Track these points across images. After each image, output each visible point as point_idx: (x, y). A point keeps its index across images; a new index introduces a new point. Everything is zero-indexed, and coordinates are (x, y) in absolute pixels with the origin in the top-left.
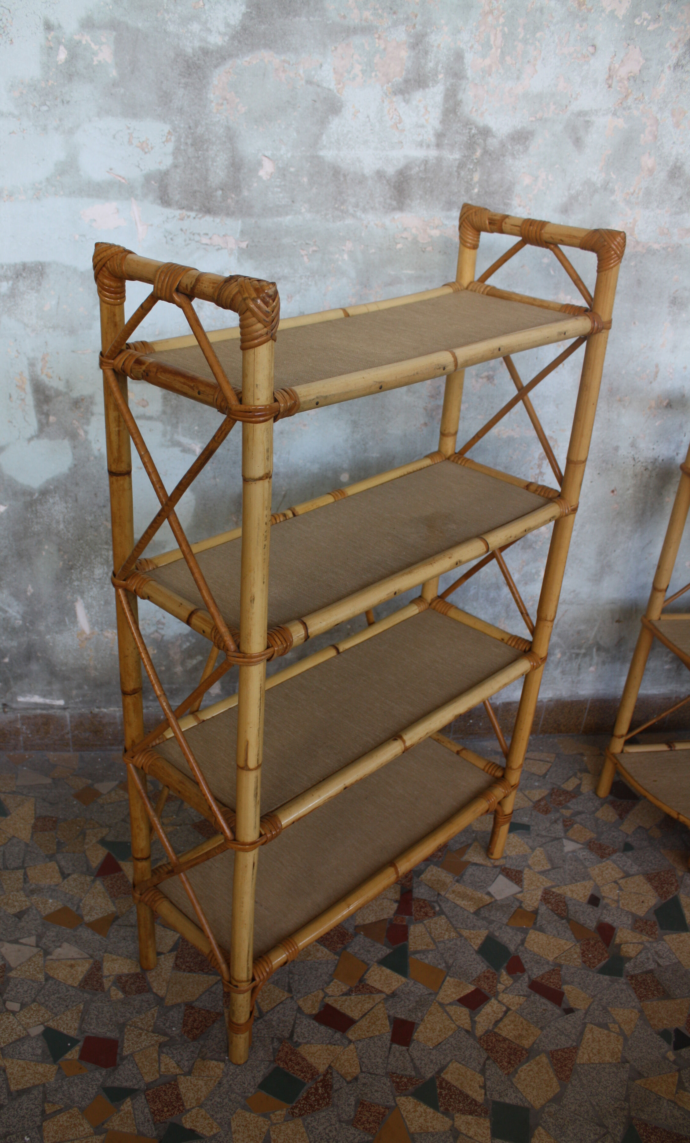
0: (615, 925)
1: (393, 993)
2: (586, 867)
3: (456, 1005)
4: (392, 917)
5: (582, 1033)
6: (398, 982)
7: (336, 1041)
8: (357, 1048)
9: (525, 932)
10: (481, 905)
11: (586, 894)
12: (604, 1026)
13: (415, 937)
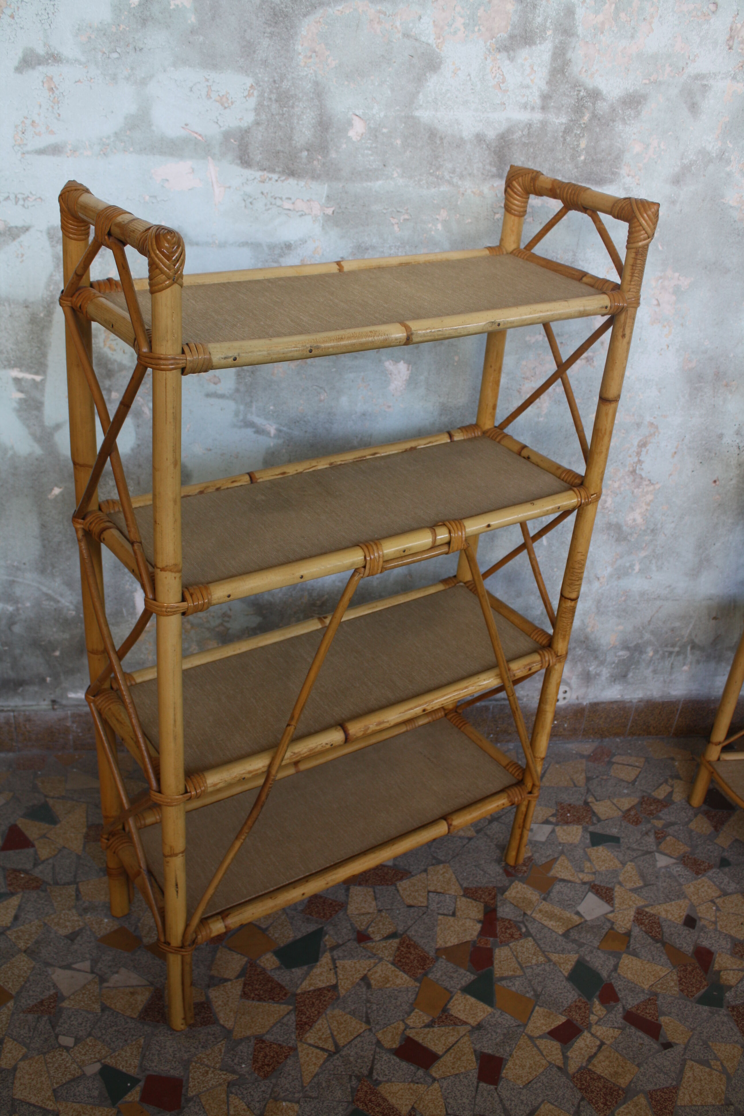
0: (713, 949)
1: (479, 1024)
2: (680, 885)
3: (546, 1038)
4: (476, 939)
5: (682, 1071)
6: (484, 1012)
7: (419, 1079)
8: (441, 1087)
9: (618, 956)
10: (570, 926)
11: (681, 914)
12: (705, 1063)
13: (500, 962)
